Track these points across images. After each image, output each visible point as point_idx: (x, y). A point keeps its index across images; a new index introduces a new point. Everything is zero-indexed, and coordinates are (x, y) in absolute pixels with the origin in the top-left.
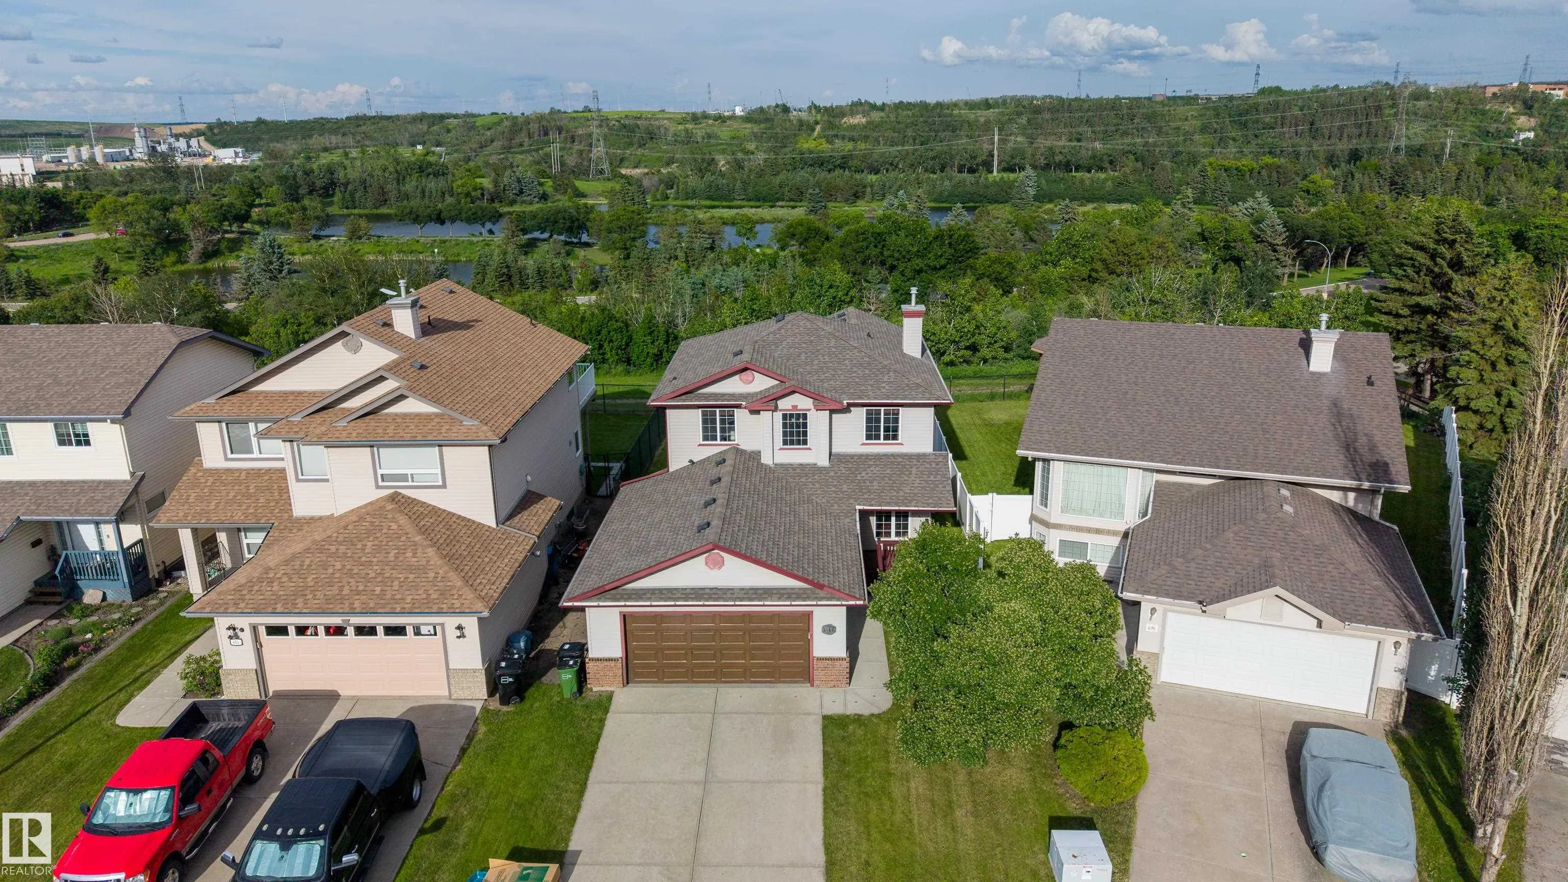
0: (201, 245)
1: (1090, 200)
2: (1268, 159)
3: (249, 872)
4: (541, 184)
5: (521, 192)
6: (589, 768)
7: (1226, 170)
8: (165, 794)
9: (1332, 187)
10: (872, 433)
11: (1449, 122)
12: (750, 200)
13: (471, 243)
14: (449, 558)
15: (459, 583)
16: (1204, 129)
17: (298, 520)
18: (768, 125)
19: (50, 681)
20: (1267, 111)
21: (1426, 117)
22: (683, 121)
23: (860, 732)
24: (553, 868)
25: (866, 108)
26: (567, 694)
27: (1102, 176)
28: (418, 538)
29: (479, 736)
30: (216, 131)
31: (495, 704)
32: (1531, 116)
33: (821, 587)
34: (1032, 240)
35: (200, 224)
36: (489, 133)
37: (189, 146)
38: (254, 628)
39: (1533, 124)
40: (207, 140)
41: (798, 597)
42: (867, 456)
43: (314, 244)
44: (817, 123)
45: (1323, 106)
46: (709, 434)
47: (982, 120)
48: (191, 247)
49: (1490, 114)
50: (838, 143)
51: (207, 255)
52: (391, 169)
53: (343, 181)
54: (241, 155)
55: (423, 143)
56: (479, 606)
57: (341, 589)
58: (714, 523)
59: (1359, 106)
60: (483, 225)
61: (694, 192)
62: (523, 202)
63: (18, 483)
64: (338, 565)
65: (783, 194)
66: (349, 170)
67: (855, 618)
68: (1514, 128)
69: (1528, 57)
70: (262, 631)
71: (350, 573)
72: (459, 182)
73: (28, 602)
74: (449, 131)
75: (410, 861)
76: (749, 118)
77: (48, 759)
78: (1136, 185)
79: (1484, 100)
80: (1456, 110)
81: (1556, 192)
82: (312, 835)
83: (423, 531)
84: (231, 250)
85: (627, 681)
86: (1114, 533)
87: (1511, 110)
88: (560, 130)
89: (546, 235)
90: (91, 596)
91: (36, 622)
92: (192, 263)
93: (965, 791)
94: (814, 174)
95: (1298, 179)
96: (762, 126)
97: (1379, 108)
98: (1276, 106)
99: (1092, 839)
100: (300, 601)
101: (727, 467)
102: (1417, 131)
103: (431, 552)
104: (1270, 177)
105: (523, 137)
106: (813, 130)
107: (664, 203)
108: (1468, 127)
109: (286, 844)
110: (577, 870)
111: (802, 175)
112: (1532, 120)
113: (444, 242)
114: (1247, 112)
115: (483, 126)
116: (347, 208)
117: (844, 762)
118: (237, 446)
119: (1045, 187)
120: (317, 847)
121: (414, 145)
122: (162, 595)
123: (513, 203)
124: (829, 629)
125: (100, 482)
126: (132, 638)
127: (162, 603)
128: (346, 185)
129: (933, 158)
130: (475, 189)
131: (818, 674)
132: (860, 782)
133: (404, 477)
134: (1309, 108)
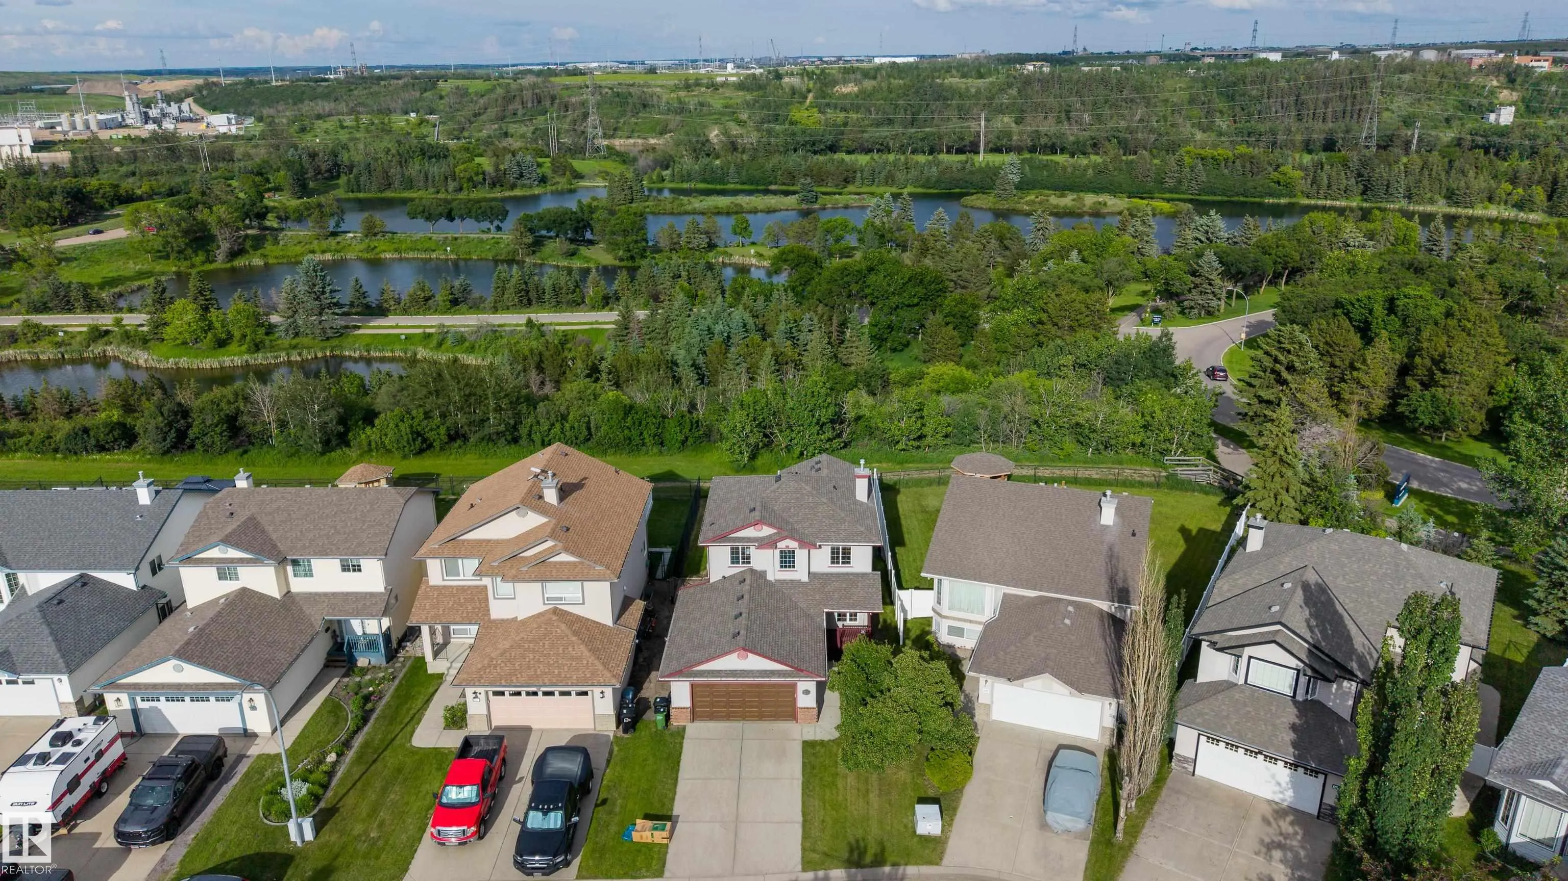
0: (228, 245)
1: (1071, 189)
2: (1242, 149)
3: (529, 826)
4: (540, 165)
5: (521, 175)
6: (678, 771)
7: (1202, 159)
8: (475, 788)
9: (1302, 178)
10: (834, 559)
11: (1433, 96)
12: (744, 183)
13: (481, 241)
14: (593, 651)
15: (601, 667)
16: (1192, 101)
17: (495, 621)
18: (761, 93)
19: (365, 720)
20: (1253, 82)
21: (1410, 91)
22: (676, 88)
23: (823, 750)
24: (669, 824)
25: (859, 76)
26: (660, 727)
27: (1084, 161)
28: (574, 638)
29: (615, 752)
30: (205, 93)
31: (620, 733)
32: (1513, 89)
33: (802, 671)
34: (1007, 248)
35: (226, 225)
36: (482, 101)
37: (181, 111)
38: (487, 692)
39: (1515, 98)
40: (195, 101)
41: (790, 676)
42: (831, 574)
43: (332, 242)
44: (809, 91)
45: (1308, 78)
46: (735, 559)
47: (973, 90)
48: (219, 247)
49: (1473, 88)
50: (830, 114)
51: (233, 254)
52: (394, 151)
53: (347, 163)
54: (233, 122)
55: (417, 112)
56: (614, 681)
57: (536, 671)
58: (742, 632)
59: (1344, 78)
60: (492, 222)
61: (689, 175)
62: (523, 186)
63: (316, 594)
64: (531, 656)
65: (775, 178)
66: (352, 153)
67: (821, 688)
68: (1496, 102)
69: (1527, 14)
70: (490, 694)
71: (539, 661)
72: (462, 167)
73: (326, 666)
74: (441, 98)
75: (594, 821)
76: (741, 86)
77: (385, 766)
78: (1116, 173)
79: (1469, 73)
80: (1440, 83)
81: (1511, 187)
82: (556, 809)
83: (575, 633)
84: (256, 248)
85: (693, 720)
86: (980, 623)
87: (1495, 83)
88: (553, 98)
89: (552, 234)
90: (362, 662)
91: (336, 680)
92: (220, 263)
93: (875, 784)
94: (805, 158)
95: (1270, 169)
96: (755, 94)
97: (1364, 82)
98: (1263, 79)
99: (933, 810)
100: (514, 678)
101: (746, 587)
102: (1401, 104)
103: (582, 647)
104: (1244, 167)
105: (516, 105)
106: (806, 98)
107: (660, 185)
108: (1452, 100)
109: (545, 813)
110: (679, 825)
111: (794, 160)
112: (1514, 94)
113: (456, 239)
114: (1235, 84)
115: (476, 93)
116: (353, 192)
117: (813, 768)
118: (451, 571)
119: (1029, 174)
120: (560, 814)
121: (407, 113)
122: (401, 659)
123: (513, 187)
124: (807, 692)
125: (366, 593)
126: (397, 690)
127: (404, 666)
128: (351, 168)
129: (923, 140)
130: (477, 174)
131: (800, 716)
132: (821, 779)
133: (561, 599)
134: (1296, 80)
